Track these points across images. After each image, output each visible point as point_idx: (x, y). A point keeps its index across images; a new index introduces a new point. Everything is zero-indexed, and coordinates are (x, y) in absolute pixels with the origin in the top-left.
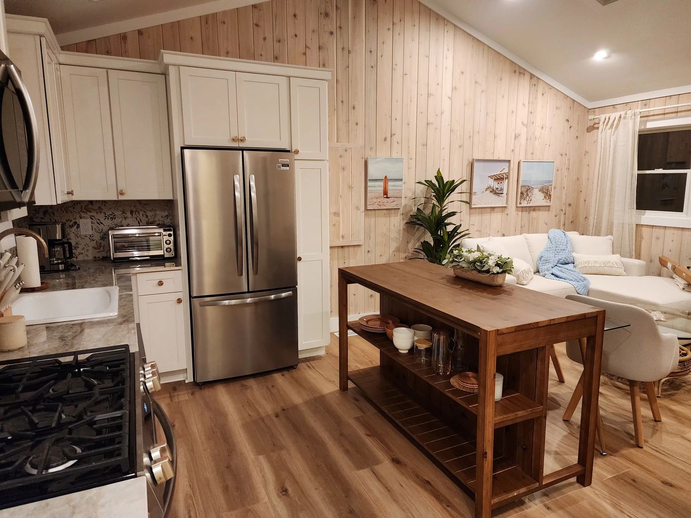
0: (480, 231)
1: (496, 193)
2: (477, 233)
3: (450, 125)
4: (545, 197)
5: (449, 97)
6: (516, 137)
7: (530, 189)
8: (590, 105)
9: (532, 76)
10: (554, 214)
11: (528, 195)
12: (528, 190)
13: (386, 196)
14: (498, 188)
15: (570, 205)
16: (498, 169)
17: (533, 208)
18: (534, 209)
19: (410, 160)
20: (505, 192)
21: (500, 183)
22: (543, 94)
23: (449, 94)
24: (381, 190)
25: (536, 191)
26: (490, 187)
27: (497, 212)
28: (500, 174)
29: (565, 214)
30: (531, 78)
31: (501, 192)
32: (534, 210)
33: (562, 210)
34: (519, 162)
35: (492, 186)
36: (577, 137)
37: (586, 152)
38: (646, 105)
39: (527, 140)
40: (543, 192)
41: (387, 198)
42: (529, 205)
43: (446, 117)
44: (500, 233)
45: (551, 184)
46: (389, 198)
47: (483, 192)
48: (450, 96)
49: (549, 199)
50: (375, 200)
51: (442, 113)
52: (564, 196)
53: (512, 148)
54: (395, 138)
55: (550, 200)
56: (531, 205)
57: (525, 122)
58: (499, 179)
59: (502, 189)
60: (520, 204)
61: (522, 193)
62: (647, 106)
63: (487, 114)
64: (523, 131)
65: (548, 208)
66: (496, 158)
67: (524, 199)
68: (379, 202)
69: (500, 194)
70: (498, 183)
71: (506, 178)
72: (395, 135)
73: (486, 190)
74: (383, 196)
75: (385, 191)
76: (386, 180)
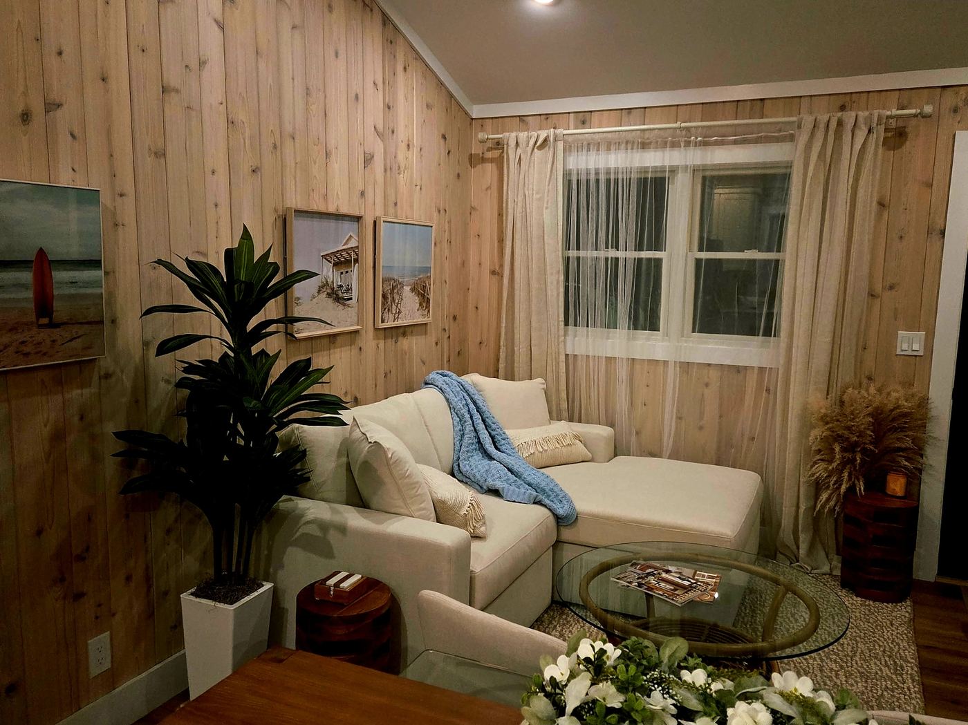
1: (338, 299)
3: (225, 104)
4: (420, 304)
5: (216, 21)
6: (368, 160)
7: (397, 286)
8: (476, 111)
9: (386, 20)
10: (434, 340)
11: (394, 300)
12: (393, 288)
13: (45, 321)
14: (341, 286)
15: (455, 318)
17: (401, 330)
19: (119, 200)
20: (354, 295)
21: (344, 272)
22: (405, 68)
23: (218, 13)
24: (26, 299)
26: (327, 284)
27: (341, 347)
28: (344, 250)
29: (449, 337)
30: (384, 24)
31: (348, 295)
32: (404, 334)
33: (445, 330)
34: (375, 222)
35: (330, 281)
36: (458, 175)
37: (473, 208)
38: (583, 123)
39: (385, 170)
40: (417, 293)
41: (53, 325)
42: (396, 324)
43: (213, 74)
44: (349, 396)
45: (429, 275)
46: (57, 326)
47: (314, 297)
48: (219, 16)
49: (426, 308)
51: (202, 64)
52: (446, 299)
53: (361, 187)
54: (63, 117)
55: (429, 311)
56: (399, 323)
57: (380, 127)
58: (342, 262)
59: (349, 289)
60: (383, 322)
61: (384, 296)
62: (587, 124)
63: (308, 92)
64: (378, 148)
65: (424, 326)
67: (389, 310)
68: (23, 343)
69: (345, 299)
70: (342, 273)
71: (356, 261)
72: (59, 105)
73: (319, 292)
74: (34, 319)
75: (44, 303)
76: (42, 264)
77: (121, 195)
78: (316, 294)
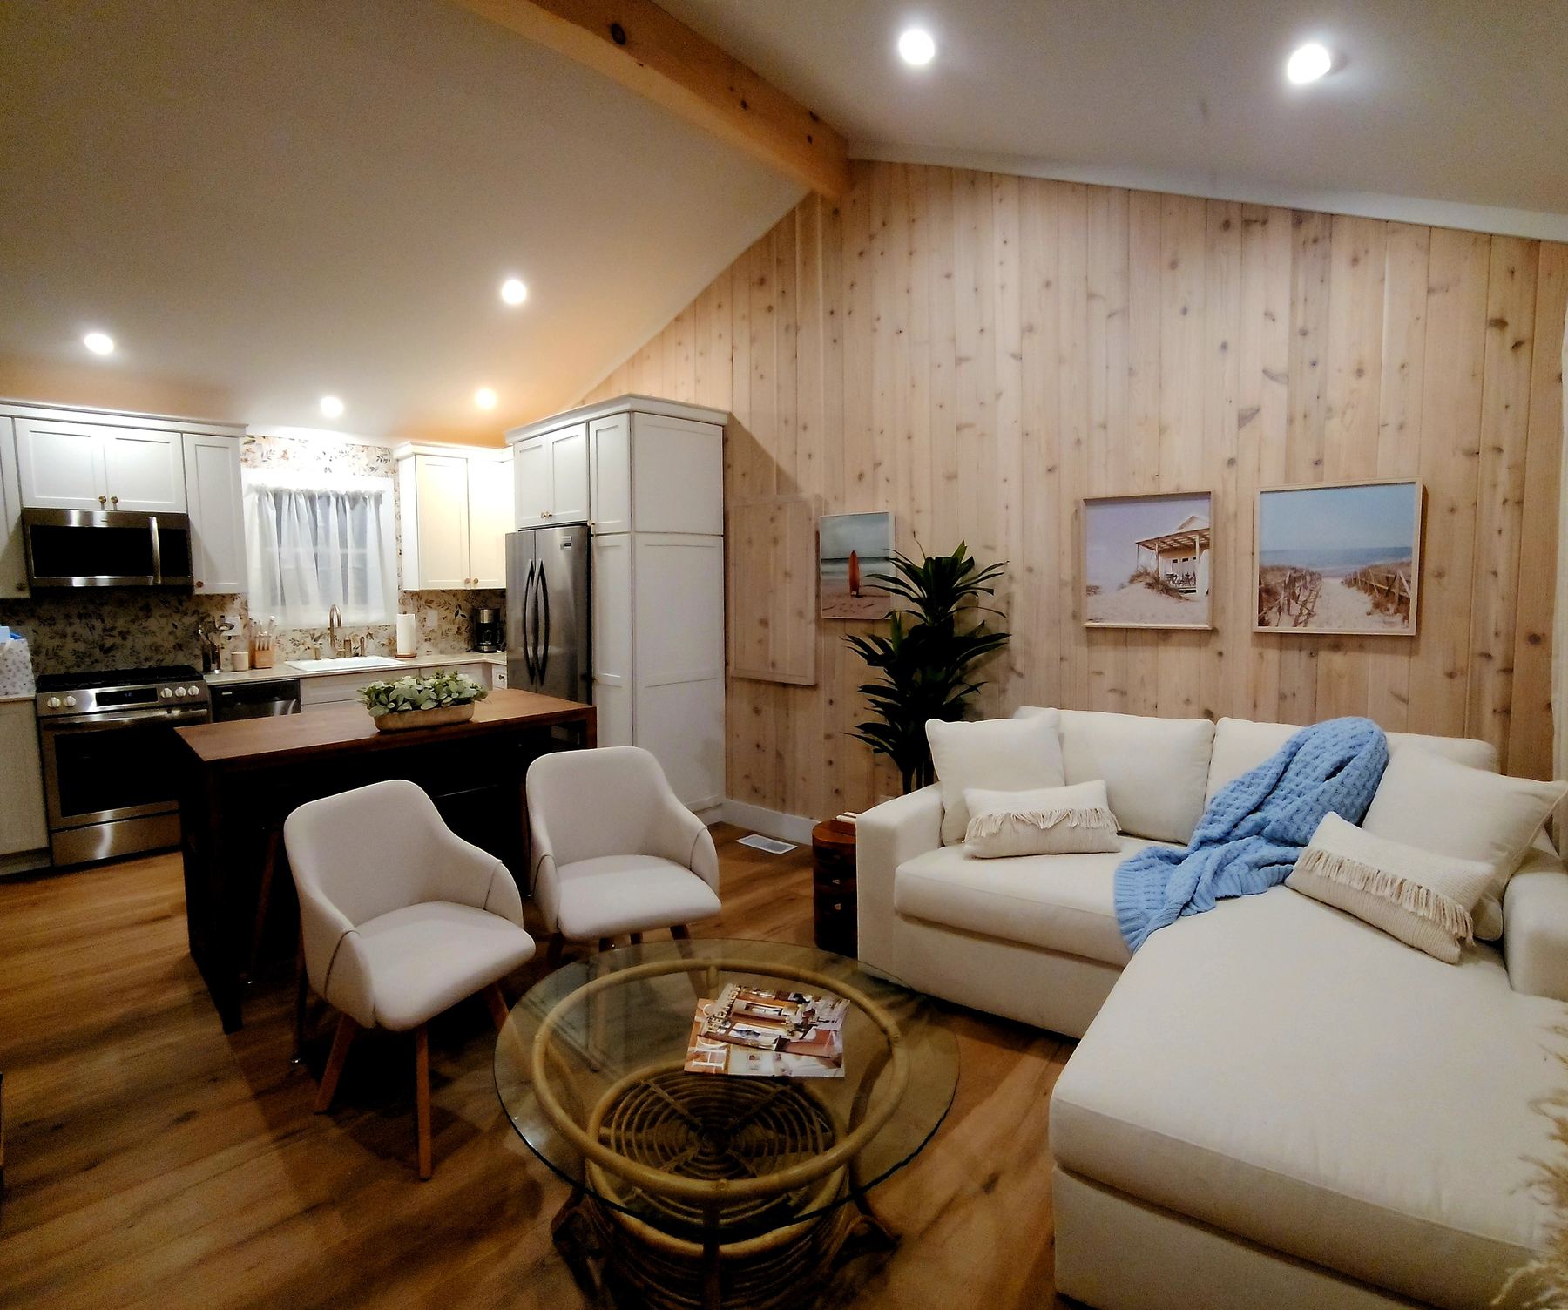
0: (1123, 693)
1: (1167, 591)
2: (1112, 697)
3: (1020, 422)
4: (1377, 606)
5: (1013, 356)
6: (1245, 419)
7: (1303, 578)
9: (1302, 217)
10: (1442, 667)
11: (1295, 597)
12: (1293, 581)
13: (855, 593)
14: (1172, 576)
16: (1172, 520)
17: (1326, 641)
18: (1337, 642)
20: (1202, 583)
21: (1180, 559)
22: (1354, 260)
23: (1014, 347)
25: (1332, 587)
26: (1146, 573)
27: (1178, 646)
28: (1180, 534)
29: (1508, 671)
30: (1297, 225)
31: (1187, 587)
33: (1487, 656)
35: (1152, 571)
39: (1291, 420)
40: (1370, 589)
41: (858, 596)
42: (1300, 629)
43: (1009, 402)
44: (1193, 708)
47: (1122, 587)
48: (1017, 351)
49: (1398, 611)
50: (835, 601)
53: (1229, 455)
54: (883, 471)
56: (1312, 629)
57: (1280, 367)
58: (1179, 547)
59: (1189, 579)
60: (1268, 624)
61: (1269, 591)
63: (1131, 372)
64: (1275, 396)
66: (1167, 488)
67: (1280, 611)
68: (844, 604)
69: (1182, 591)
70: (1175, 561)
71: (1203, 546)
72: (880, 464)
73: (1132, 581)
74: (849, 591)
75: (854, 585)
76: (854, 560)
77: (918, 512)
78: (1126, 583)
